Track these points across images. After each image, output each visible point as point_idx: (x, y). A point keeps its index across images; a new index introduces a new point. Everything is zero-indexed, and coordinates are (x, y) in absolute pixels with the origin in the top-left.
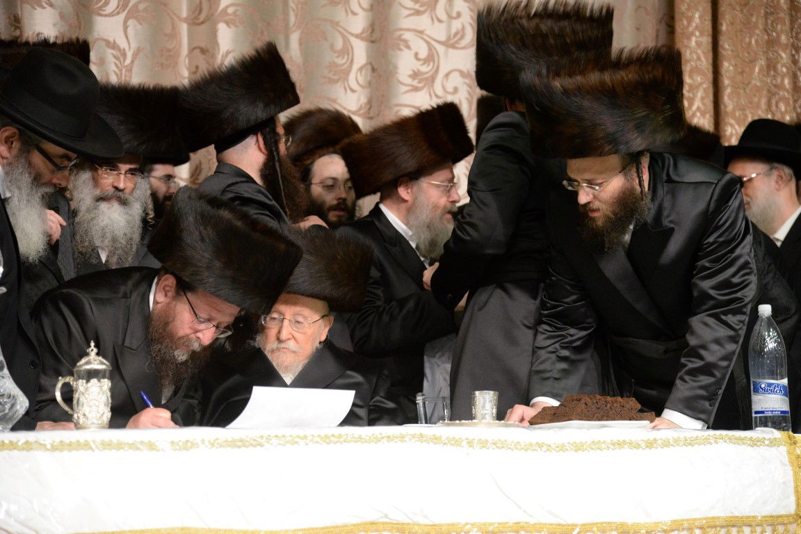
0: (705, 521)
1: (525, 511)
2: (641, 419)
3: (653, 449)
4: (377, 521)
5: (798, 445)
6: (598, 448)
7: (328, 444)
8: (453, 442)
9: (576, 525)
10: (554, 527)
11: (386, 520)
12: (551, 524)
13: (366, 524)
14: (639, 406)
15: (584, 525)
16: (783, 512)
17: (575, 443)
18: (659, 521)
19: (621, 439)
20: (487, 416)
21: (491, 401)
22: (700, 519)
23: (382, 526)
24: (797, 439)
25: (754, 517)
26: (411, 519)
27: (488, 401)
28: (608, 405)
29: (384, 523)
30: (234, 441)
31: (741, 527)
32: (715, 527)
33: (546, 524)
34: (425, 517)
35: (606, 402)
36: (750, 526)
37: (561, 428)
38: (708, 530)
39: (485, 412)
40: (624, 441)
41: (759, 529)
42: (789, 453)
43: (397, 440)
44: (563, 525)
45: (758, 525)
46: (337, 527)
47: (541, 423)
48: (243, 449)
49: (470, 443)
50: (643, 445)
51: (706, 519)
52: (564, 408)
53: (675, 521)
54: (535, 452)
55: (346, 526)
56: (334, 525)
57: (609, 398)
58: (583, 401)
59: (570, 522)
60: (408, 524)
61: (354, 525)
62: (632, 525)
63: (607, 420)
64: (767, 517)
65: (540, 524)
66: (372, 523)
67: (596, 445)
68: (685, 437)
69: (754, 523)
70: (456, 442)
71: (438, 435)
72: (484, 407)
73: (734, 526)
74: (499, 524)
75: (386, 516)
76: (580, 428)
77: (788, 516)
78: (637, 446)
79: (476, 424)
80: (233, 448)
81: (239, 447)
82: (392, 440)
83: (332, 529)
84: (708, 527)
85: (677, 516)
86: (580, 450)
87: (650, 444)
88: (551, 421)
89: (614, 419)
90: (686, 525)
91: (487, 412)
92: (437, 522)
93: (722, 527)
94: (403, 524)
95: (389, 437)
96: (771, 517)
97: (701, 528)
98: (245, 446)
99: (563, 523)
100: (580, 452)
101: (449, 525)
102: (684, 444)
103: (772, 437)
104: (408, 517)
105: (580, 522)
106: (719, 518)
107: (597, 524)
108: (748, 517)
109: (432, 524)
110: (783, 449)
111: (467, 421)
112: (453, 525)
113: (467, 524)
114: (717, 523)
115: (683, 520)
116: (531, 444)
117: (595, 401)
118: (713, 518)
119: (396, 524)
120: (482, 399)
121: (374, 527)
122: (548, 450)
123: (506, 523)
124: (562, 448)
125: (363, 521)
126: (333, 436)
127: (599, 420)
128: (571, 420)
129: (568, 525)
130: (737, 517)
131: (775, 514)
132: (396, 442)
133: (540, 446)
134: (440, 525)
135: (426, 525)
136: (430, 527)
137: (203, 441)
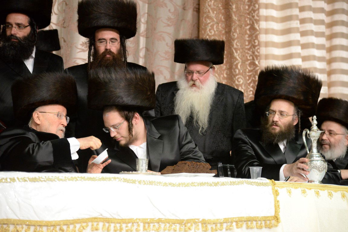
0: (237, 219)
1: (162, 214)
2: (211, 173)
3: (217, 186)
4: (97, 217)
5: (276, 185)
6: (194, 186)
7: (76, 181)
8: (131, 182)
9: (184, 220)
10: (174, 221)
11: (101, 217)
12: (173, 220)
13: (92, 218)
14: (210, 167)
15: (187, 220)
16: (269, 215)
17: (184, 183)
18: (219, 219)
19: (204, 182)
20: (144, 170)
21: (145, 163)
22: (235, 218)
23: (99, 219)
24: (276, 183)
25: (258, 217)
26: (112, 216)
27: (144, 163)
28: (198, 166)
29: (100, 218)
30: (32, 178)
31: (252, 221)
32: (242, 221)
33: (171, 219)
34: (119, 215)
35: (197, 165)
36: (256, 221)
37: (178, 176)
38: (239, 222)
39: (143, 168)
40: (205, 183)
41: (259, 223)
42: (272, 189)
43: (107, 180)
44: (178, 220)
45: (259, 221)
46: (79, 220)
47: (167, 174)
48: (37, 183)
49: (140, 182)
50: (213, 185)
51: (238, 218)
52: (178, 167)
53: (225, 219)
54: (167, 187)
55: (83, 219)
56: (78, 219)
57: (198, 163)
58: (187, 164)
59: (181, 218)
60: (111, 219)
61: (87, 219)
62: (207, 220)
63: (197, 173)
64: (263, 217)
65: (169, 219)
66: (95, 218)
67: (193, 184)
68: (230, 181)
69: (257, 220)
70: (134, 182)
71: (125, 178)
72: (142, 166)
73: (249, 221)
74: (151, 219)
75: (101, 215)
76: (186, 176)
77: (271, 217)
78: (211, 185)
79: (139, 173)
80: (32, 182)
81: (35, 182)
82: (105, 180)
83: (77, 221)
84: (239, 221)
85: (226, 217)
86: (186, 186)
87: (216, 184)
88: (172, 173)
89: (200, 173)
90: (230, 220)
91: (144, 168)
92: (124, 218)
93: (245, 221)
94: (109, 219)
95: (103, 179)
96: (265, 217)
97: (236, 222)
98: (38, 181)
99: (179, 219)
100: (186, 187)
101: (129, 219)
102: (230, 185)
103: (266, 182)
104: (111, 215)
105: (186, 219)
106: (243, 217)
107: (193, 219)
108: (255, 217)
109: (121, 219)
110: (270, 188)
111: (135, 172)
112: (131, 219)
113: (137, 219)
114: (243, 220)
115: (229, 218)
116: (166, 184)
117: (192, 164)
118: (241, 217)
119: (105, 219)
120: (141, 162)
121: (96, 220)
122: (173, 186)
123: (154, 219)
124: (179, 185)
125: (91, 217)
126: (78, 177)
127: (194, 173)
128: (182, 172)
129: (181, 220)
130: (251, 217)
131: (266, 216)
132: (106, 181)
133: (170, 184)
134: (125, 219)
135: (119, 219)
136: (120, 220)
137: (18, 178)
